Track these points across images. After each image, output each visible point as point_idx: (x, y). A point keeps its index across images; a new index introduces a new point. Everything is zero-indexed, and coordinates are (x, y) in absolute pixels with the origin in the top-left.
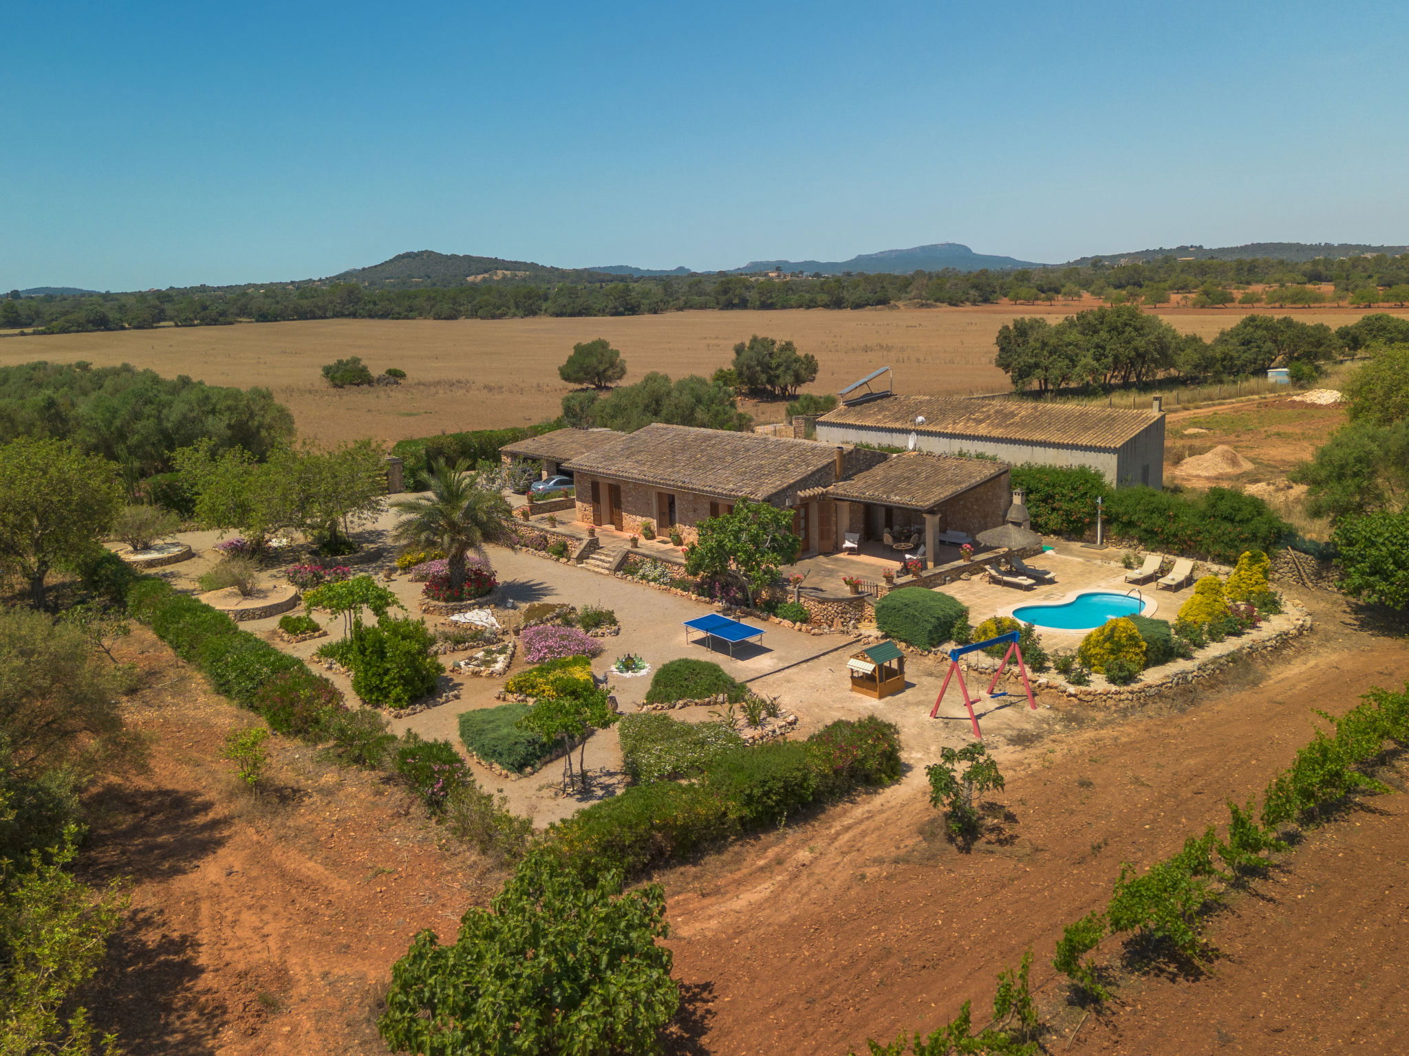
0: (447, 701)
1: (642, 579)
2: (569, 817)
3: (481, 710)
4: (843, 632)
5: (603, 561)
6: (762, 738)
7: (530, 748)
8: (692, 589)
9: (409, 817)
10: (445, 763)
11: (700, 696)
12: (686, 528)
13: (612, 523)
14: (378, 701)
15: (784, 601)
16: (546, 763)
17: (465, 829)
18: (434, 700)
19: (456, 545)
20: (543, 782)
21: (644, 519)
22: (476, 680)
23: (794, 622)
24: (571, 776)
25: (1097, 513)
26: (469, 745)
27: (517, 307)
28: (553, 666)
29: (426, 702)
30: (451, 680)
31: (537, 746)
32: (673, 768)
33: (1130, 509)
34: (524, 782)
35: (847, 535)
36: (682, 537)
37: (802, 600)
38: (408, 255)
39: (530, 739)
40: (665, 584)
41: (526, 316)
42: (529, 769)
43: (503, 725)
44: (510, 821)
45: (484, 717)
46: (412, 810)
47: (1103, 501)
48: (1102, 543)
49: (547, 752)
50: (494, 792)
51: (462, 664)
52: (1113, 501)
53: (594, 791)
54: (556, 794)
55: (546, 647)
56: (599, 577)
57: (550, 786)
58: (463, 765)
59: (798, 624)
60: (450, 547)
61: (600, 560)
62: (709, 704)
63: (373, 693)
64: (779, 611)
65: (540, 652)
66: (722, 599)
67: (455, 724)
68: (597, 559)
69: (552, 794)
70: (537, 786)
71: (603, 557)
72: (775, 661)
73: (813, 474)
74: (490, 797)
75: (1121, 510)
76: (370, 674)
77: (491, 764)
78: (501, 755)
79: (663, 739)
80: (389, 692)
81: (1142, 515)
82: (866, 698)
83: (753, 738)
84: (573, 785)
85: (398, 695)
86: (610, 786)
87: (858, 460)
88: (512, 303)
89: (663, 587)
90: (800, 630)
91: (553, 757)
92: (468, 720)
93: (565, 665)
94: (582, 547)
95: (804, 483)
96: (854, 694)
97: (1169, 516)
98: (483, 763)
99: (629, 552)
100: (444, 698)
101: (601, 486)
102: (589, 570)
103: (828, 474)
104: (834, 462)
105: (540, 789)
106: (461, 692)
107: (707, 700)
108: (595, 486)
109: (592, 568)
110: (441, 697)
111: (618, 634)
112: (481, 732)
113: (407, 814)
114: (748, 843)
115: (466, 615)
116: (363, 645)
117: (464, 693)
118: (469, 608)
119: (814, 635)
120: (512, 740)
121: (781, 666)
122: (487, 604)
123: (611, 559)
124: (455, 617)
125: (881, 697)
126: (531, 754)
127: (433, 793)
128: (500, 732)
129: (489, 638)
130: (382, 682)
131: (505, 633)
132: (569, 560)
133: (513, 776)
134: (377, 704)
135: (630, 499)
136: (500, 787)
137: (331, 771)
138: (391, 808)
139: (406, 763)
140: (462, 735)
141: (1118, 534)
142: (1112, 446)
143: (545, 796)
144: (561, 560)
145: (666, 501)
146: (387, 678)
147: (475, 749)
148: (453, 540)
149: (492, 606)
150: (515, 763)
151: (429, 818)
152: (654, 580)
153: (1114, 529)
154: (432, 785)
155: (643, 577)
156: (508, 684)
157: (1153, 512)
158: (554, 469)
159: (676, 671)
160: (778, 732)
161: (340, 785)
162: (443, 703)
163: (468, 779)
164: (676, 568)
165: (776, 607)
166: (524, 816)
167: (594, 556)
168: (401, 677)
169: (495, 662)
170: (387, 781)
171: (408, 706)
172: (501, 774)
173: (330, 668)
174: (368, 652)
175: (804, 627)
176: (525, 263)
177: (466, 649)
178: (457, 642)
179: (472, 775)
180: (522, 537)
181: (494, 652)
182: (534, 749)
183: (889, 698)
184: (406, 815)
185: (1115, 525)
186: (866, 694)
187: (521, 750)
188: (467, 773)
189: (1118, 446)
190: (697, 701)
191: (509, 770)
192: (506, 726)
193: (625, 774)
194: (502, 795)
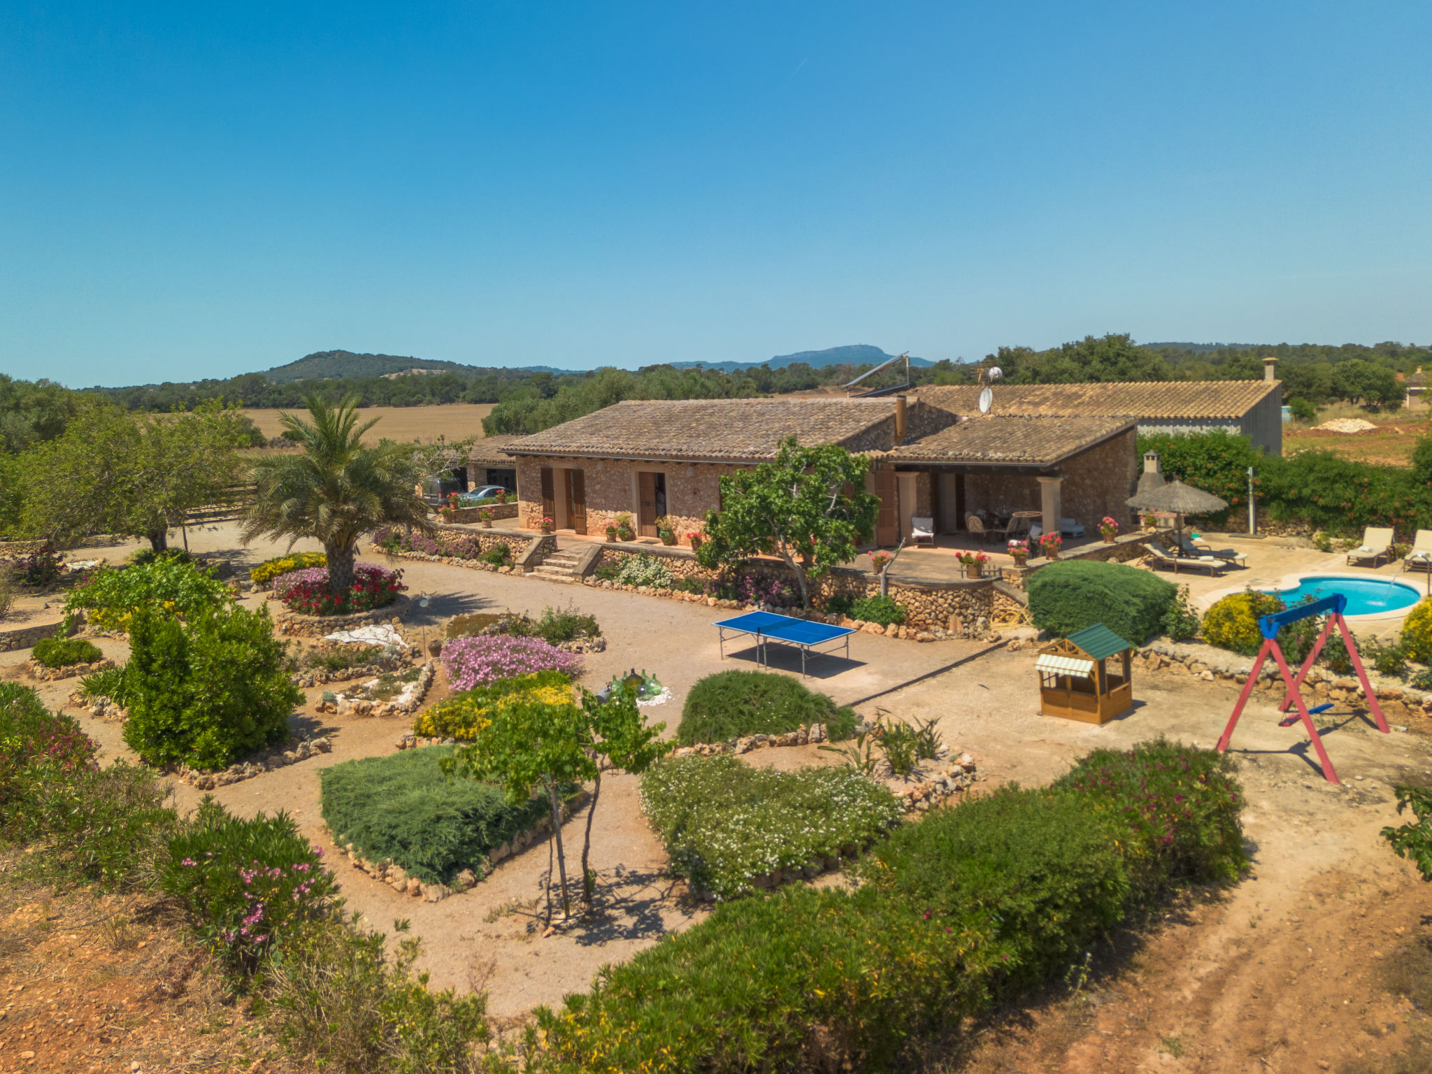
0: (305, 757)
1: (626, 583)
2: (585, 990)
3: (368, 760)
4: (967, 636)
5: (564, 566)
6: (927, 796)
7: (469, 830)
8: (707, 590)
9: (183, 1000)
10: (272, 864)
11: (776, 728)
12: (683, 521)
13: (570, 527)
14: (170, 758)
15: (861, 594)
16: (501, 862)
17: (310, 1029)
18: (280, 753)
19: (338, 520)
20: (498, 903)
21: (619, 513)
22: (362, 723)
23: (885, 625)
24: (564, 885)
25: (1246, 491)
26: (340, 832)
27: (433, 395)
28: (503, 688)
29: (264, 760)
30: (318, 723)
31: (482, 825)
32: (782, 860)
33: (1298, 480)
34: (456, 903)
35: (916, 520)
36: (676, 533)
37: (892, 591)
38: (319, 355)
39: (468, 809)
40: (663, 587)
41: (443, 403)
42: (465, 876)
43: (410, 784)
44: (428, 1005)
45: (372, 771)
46: (191, 984)
47: (1255, 473)
48: (1256, 531)
49: (504, 838)
50: (388, 929)
51: (340, 698)
52: (1271, 472)
53: (612, 919)
54: (531, 930)
55: (488, 665)
56: (560, 586)
57: (513, 910)
58: (316, 869)
59: (892, 627)
60: (330, 524)
61: (560, 565)
62: (794, 742)
63: (160, 745)
64: (855, 610)
65: (476, 672)
66: (757, 600)
67: (314, 793)
68: (555, 565)
69: (523, 929)
70: (484, 912)
71: (563, 561)
72: (878, 677)
73: (868, 431)
74: (374, 945)
75: (1285, 481)
76: (156, 706)
77: (384, 868)
78: (405, 845)
79: (739, 802)
80: (192, 740)
81: (1318, 487)
82: (1073, 724)
83: (911, 795)
84: (565, 904)
85: (208, 744)
86: (644, 904)
87: (921, 419)
88: (428, 390)
89: (661, 591)
90: (896, 636)
91: (515, 848)
92: (339, 779)
93: (522, 686)
94: (532, 547)
95: (855, 442)
96: (1048, 719)
97: (1361, 485)
98: (367, 865)
99: (603, 548)
100: (300, 750)
101: (554, 473)
102: (543, 579)
103: (886, 434)
104: (894, 416)
105: (492, 919)
106: (334, 741)
107: (791, 735)
108: (547, 475)
109: (548, 576)
110: (294, 750)
111: (603, 649)
112: (364, 800)
113: (180, 991)
114: (1011, 1034)
115: (352, 633)
116: (147, 653)
117: (337, 743)
118: (356, 623)
119: (922, 641)
120: (430, 811)
121: (891, 683)
122: (388, 617)
123: (576, 563)
124: (335, 636)
125: (1104, 721)
126: (471, 841)
127: (240, 939)
128: (403, 799)
129: (388, 660)
130: (177, 720)
131: (416, 653)
132: (512, 569)
133: (432, 892)
134: (169, 765)
135: (598, 487)
136: (403, 917)
137: (35, 900)
138: (147, 979)
139: (180, 869)
140: (326, 812)
141: (1280, 518)
142: (1233, 416)
143: (505, 933)
144: (500, 569)
145: (652, 485)
146: (188, 712)
147: (350, 838)
148: (334, 513)
149: (396, 619)
150: (437, 861)
151: (231, 1002)
152: (646, 582)
153: (1272, 512)
154: (238, 920)
155: (628, 580)
156: (420, 721)
157: (1335, 482)
158: (484, 478)
159: (726, 688)
160: (952, 784)
161: (47, 927)
162: (297, 760)
163: (328, 900)
164: (679, 563)
165: (850, 605)
166: (463, 992)
167: (549, 561)
168: (214, 710)
169: (398, 692)
170: (147, 916)
171: (227, 766)
172: (405, 889)
173: (100, 713)
174: (155, 666)
175: (903, 631)
176: (442, 362)
177: (348, 678)
178: (334, 667)
179: (336, 889)
180: (442, 544)
181: (396, 679)
182: (477, 830)
183: (1114, 723)
184: (175, 996)
185: (1274, 504)
186: (1074, 717)
187: (449, 832)
188: (326, 886)
189: (1240, 415)
190: (773, 737)
191: (422, 878)
192: (418, 785)
193: (674, 876)
194: (406, 937)
